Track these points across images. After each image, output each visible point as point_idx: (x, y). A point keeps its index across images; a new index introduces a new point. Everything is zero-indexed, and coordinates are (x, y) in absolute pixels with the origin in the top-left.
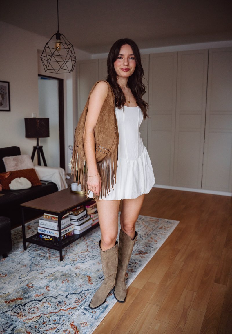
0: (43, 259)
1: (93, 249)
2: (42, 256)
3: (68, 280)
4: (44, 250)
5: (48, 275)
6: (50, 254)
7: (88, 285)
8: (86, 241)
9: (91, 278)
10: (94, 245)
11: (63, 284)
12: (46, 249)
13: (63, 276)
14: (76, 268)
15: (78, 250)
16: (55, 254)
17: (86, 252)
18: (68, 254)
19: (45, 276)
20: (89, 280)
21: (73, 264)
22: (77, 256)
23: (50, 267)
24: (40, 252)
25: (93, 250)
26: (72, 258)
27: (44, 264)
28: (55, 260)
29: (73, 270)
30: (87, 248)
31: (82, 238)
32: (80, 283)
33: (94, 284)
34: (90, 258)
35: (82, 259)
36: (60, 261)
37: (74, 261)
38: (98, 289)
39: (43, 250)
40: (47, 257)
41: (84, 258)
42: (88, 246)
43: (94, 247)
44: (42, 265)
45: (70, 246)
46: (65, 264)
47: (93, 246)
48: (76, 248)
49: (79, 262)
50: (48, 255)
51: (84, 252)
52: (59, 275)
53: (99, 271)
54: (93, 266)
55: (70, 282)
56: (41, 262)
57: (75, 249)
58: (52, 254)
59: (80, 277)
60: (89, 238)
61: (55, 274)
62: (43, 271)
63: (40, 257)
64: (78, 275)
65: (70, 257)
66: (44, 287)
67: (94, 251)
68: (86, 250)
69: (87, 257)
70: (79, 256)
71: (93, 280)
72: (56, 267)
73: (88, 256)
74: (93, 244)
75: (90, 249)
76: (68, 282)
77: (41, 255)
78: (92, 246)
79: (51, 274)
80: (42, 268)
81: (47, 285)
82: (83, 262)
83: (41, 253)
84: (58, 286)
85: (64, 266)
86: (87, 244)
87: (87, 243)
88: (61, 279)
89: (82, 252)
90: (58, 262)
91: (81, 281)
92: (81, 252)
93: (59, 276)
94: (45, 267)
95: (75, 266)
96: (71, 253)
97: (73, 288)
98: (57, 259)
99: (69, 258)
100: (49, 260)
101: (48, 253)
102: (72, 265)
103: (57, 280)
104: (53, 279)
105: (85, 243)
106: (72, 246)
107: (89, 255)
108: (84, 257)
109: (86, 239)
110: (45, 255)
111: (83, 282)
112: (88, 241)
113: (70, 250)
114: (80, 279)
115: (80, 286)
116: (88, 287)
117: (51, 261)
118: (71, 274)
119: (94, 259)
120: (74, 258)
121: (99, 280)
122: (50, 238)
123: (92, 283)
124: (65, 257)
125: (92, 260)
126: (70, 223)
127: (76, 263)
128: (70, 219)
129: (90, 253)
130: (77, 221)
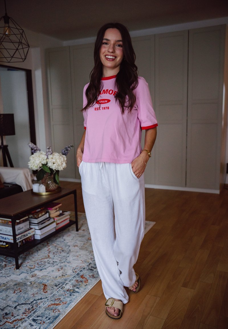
1: (55, 255)
3: (20, 289)
4: (1, 258)
6: (6, 262)
7: (42, 294)
8: (49, 246)
9: (47, 286)
10: (57, 250)
11: (14, 294)
12: (3, 257)
13: (16, 285)
14: (33, 276)
15: (38, 257)
16: (12, 262)
17: (47, 258)
18: (27, 261)
20: (44, 289)
21: (29, 272)
22: (36, 263)
23: (4, 276)
25: (54, 256)
26: (30, 265)
28: (10, 268)
29: (28, 278)
30: (48, 254)
31: (45, 243)
32: (34, 292)
33: (49, 292)
34: (49, 265)
35: (40, 266)
36: (16, 269)
37: (31, 268)
38: (52, 297)
40: (3, 266)
41: (43, 265)
42: (50, 252)
43: (57, 253)
46: (20, 273)
47: (55, 252)
49: (36, 270)
50: (4, 263)
51: (44, 259)
52: (12, 285)
53: (57, 278)
54: (51, 273)
55: (22, 291)
57: (35, 256)
58: (9, 262)
59: (35, 285)
60: (53, 243)
61: (8, 284)
64: (33, 284)
65: (28, 264)
68: (48, 256)
69: (46, 264)
70: (38, 263)
71: (49, 288)
72: (10, 276)
73: (48, 263)
74: (56, 249)
75: (51, 255)
78: (54, 251)
79: (4, 283)
82: (41, 269)
84: (9, 296)
85: (19, 275)
86: (50, 250)
87: (49, 249)
88: (13, 289)
89: (42, 259)
91: (35, 290)
92: (41, 259)
95: (32, 274)
96: (30, 260)
97: (25, 298)
98: (13, 267)
99: (26, 267)
100: (4, 269)
101: (5, 261)
102: (28, 273)
103: (9, 290)
104: (4, 289)
105: (48, 249)
106: (32, 253)
107: (50, 262)
108: (43, 264)
109: (49, 245)
110: (1, 263)
111: (37, 291)
112: (51, 246)
113: (29, 257)
114: (34, 288)
115: (33, 295)
116: (42, 296)
117: (6, 269)
118: (25, 283)
119: (54, 265)
120: (32, 266)
121: (55, 287)
122: (6, 245)
123: (47, 292)
124: (23, 264)
125: (52, 266)
126: (30, 228)
127: (33, 271)
128: (30, 223)
129: (50, 260)
130: (37, 225)
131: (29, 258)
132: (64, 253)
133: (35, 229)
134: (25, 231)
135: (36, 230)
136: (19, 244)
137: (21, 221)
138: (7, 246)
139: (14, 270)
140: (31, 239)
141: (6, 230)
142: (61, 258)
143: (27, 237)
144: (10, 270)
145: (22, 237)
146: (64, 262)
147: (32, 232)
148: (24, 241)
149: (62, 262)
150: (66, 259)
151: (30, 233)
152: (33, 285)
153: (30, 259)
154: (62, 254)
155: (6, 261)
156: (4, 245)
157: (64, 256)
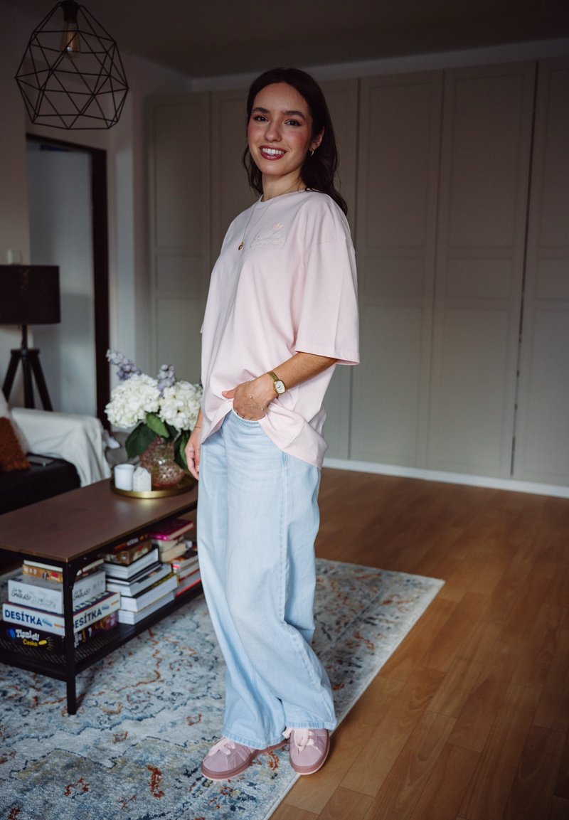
0: (13, 708)
1: (174, 671)
2: (11, 697)
3: (84, 782)
4: (22, 676)
5: (21, 768)
6: (38, 690)
7: (149, 801)
8: (157, 643)
9: (159, 774)
10: (180, 658)
11: (67, 799)
12: (28, 674)
13: (72, 767)
14: (117, 740)
15: (129, 675)
16: (56, 689)
17: (154, 681)
18: (97, 689)
19: (12, 771)
20: (154, 783)
21: (106, 725)
22: (122, 696)
23: (33, 735)
24: (7, 683)
25: (174, 676)
26: (106, 703)
27: (16, 725)
28: (51, 711)
29: (105, 745)
30: (155, 668)
31: (145, 635)
32: (124, 793)
33: (169, 794)
34: (162, 704)
35: (137, 707)
36: (66, 714)
37: (112, 713)
38: (178, 814)
39: (17, 675)
40: (29, 703)
41: (145, 704)
42: (160, 661)
43: (180, 665)
44: (9, 729)
45: (106, 661)
46: (80, 726)
47: (176, 662)
48: (122, 669)
49: (126, 718)
50: (32, 693)
51: (146, 683)
52: (58, 766)
53: (189, 748)
54: (169, 729)
55: (90, 790)
56: (7, 718)
57: (120, 672)
58: (46, 689)
59: (126, 771)
60: (166, 635)
61: (46, 763)
62: (8, 753)
63: (6, 700)
64: (119, 765)
65: (101, 699)
66: (5, 810)
67: (176, 678)
68: (155, 674)
69: (154, 699)
70: (128, 696)
71: (167, 780)
72: (52, 735)
73: (158, 697)
74: (178, 654)
75: (165, 673)
76: (86, 789)
77: (9, 695)
78: (172, 660)
79: (35, 760)
80: (7, 740)
81: (15, 803)
82: (140, 715)
83: (10, 687)
84: (51, 805)
85: (79, 734)
86: (158, 656)
87: (157, 652)
88: (63, 779)
89: (140, 683)
90: (61, 719)
91: (128, 786)
92: (136, 682)
93: (59, 769)
94: (16, 738)
95: (114, 731)
96: (105, 686)
97: (98, 813)
98: (58, 708)
99: (96, 706)
100: (33, 713)
101: (33, 687)
102: (103, 730)
103: (50, 784)
104: (37, 778)
105: (154, 652)
106: (110, 664)
107: (162, 693)
108: (144, 701)
109: (156, 638)
110: (23, 693)
111: (133, 790)
112: (161, 644)
113: (103, 677)
114: (125, 778)
115: (122, 804)
116: (149, 806)
117: (38, 713)
118: (97, 760)
119: (176, 705)
120: (113, 704)
121: (184, 779)
122: (41, 639)
123: (163, 794)
124: (86, 698)
125: (169, 708)
126: (106, 591)
127: (117, 720)
128: (108, 577)
129: (164, 687)
130: (128, 583)
131: (104, 680)
132: (199, 667)
133: (122, 596)
134: (94, 600)
135: (123, 599)
136: (77, 640)
137: (86, 572)
138: (43, 642)
139: (63, 716)
140: (110, 623)
141: (42, 597)
142: (195, 683)
143: (100, 617)
144: (50, 714)
145: (87, 618)
146: (204, 696)
147: (112, 604)
148: (90, 630)
149: (198, 695)
150: (209, 688)
151: (107, 608)
152: (121, 769)
153: (105, 684)
154: (194, 669)
155: (38, 685)
156: (35, 641)
157: (202, 677)
